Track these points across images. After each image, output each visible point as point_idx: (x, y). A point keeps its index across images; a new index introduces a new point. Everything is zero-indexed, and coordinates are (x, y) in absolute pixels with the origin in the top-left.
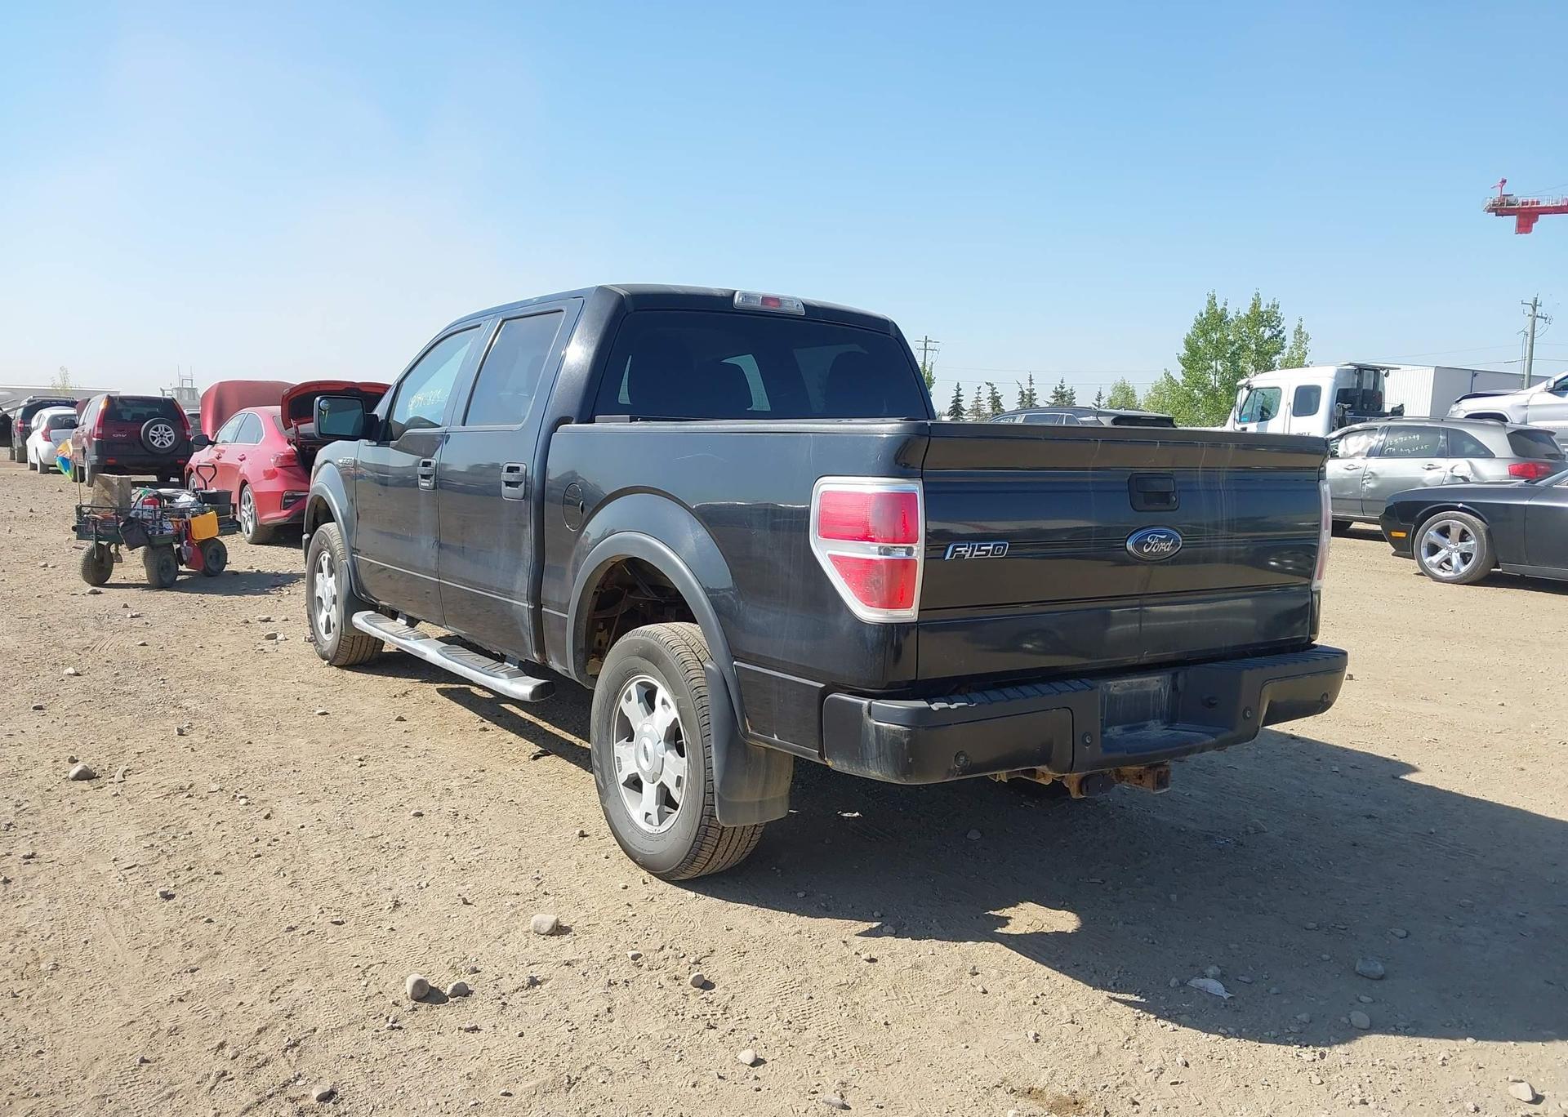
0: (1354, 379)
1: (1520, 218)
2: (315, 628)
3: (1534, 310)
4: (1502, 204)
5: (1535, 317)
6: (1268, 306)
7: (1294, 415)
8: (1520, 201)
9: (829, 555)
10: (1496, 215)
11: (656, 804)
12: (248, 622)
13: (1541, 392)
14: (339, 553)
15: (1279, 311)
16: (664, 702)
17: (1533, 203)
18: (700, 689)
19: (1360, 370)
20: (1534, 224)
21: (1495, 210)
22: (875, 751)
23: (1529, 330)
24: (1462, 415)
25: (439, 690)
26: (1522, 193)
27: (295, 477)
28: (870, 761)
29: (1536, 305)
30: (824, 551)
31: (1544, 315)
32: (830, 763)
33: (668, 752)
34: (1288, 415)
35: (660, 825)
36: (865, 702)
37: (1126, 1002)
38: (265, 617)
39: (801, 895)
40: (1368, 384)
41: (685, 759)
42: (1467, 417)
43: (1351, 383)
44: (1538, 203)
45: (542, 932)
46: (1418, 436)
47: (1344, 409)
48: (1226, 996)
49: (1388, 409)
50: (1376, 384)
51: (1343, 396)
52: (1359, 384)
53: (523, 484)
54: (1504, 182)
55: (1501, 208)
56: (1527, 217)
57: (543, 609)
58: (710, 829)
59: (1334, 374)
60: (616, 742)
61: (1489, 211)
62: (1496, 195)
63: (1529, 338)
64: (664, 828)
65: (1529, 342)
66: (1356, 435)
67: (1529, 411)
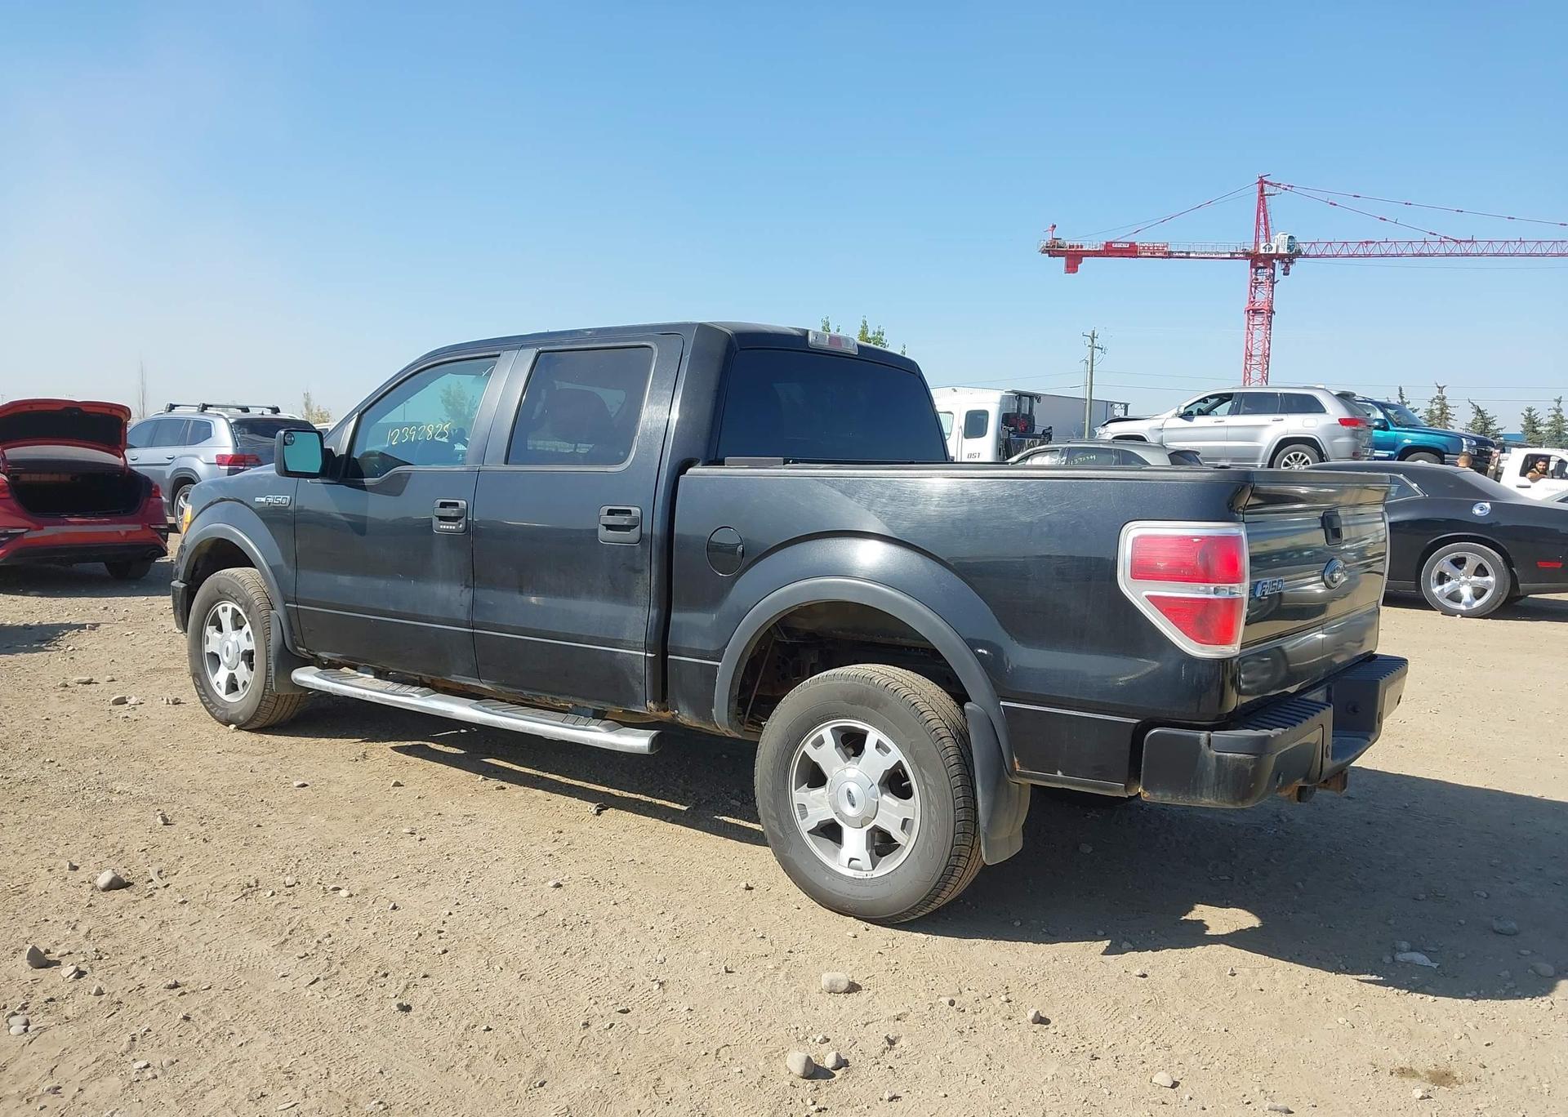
0: (1014, 405)
1: (1067, 259)
2: (207, 688)
3: (1093, 341)
4: (1054, 246)
5: (1093, 347)
6: (874, 333)
7: (966, 438)
8: (1068, 244)
9: (1147, 597)
10: (1050, 256)
11: (867, 849)
12: (67, 686)
13: (1173, 417)
14: (257, 602)
15: (884, 338)
16: (879, 745)
17: (1078, 247)
18: (939, 731)
19: (1020, 396)
20: (1079, 266)
21: (1048, 252)
22: (1212, 779)
23: (1089, 359)
24: (1109, 437)
25: (394, 748)
26: (1069, 240)
27: (9, 511)
28: (1205, 790)
29: (1094, 337)
30: (1138, 593)
31: (1100, 346)
32: (1146, 795)
33: (884, 795)
34: (960, 437)
35: (873, 869)
36: (1204, 735)
37: (1369, 982)
38: (87, 678)
39: (1018, 923)
40: (1025, 410)
41: (916, 800)
42: (1114, 438)
43: (1013, 408)
44: (1082, 247)
45: (839, 991)
46: (1094, 457)
47: (1009, 432)
48: (1435, 965)
49: (1038, 431)
50: (1031, 409)
51: (1006, 419)
52: (1019, 409)
53: (639, 527)
54: (1054, 226)
55: (1053, 250)
56: (1073, 258)
57: (669, 657)
58: (957, 868)
59: (999, 400)
60: (796, 789)
61: (1043, 252)
62: (1048, 238)
63: (1089, 366)
64: (879, 872)
65: (1089, 370)
66: (1040, 456)
67: (1164, 434)
